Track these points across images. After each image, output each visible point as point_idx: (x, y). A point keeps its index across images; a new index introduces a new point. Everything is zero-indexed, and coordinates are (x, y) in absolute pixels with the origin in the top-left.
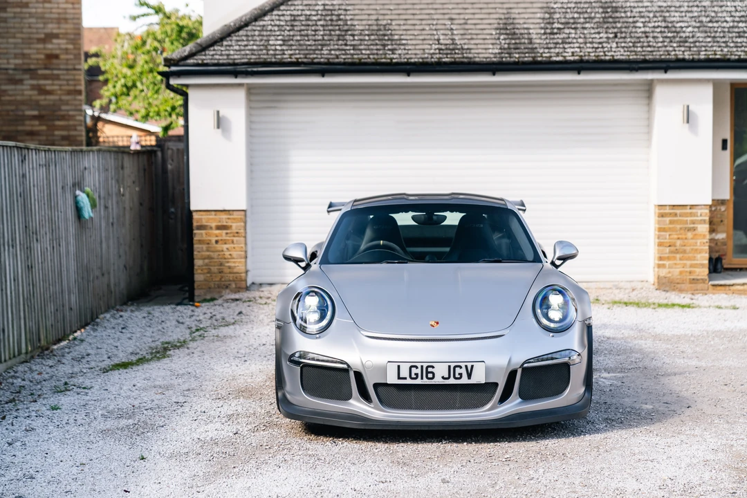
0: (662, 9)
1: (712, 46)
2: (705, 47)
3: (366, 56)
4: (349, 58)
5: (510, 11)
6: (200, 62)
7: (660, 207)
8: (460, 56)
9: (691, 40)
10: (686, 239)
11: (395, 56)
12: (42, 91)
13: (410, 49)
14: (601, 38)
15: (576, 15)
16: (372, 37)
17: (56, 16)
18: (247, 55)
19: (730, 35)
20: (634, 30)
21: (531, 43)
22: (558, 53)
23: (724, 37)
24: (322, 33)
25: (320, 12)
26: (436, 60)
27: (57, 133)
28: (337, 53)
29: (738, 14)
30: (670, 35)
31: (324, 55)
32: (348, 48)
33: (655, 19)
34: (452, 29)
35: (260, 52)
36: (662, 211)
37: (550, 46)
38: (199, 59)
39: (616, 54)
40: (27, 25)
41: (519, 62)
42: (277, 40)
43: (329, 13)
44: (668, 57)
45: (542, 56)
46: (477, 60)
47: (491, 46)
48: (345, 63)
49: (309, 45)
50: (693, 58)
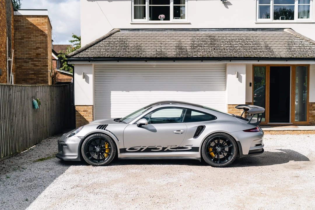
0: (230, 40)
1: (246, 53)
2: (243, 53)
3: (132, 55)
4: (127, 56)
5: (180, 41)
6: (78, 57)
7: (229, 105)
8: (163, 55)
9: (239, 51)
11: (142, 55)
12: (35, 65)
13: (147, 53)
14: (209, 50)
15: (202, 42)
16: (135, 49)
17: (40, 41)
18: (93, 54)
19: (252, 49)
20: (220, 47)
22: (195, 54)
23: (250, 50)
24: (118, 47)
25: (118, 41)
26: (155, 57)
27: (40, 79)
28: (123, 54)
29: (254, 42)
30: (232, 49)
31: (119, 55)
32: (127, 52)
33: (227, 44)
34: (161, 47)
35: (98, 54)
37: (193, 52)
39: (214, 55)
40: (30, 44)
41: (182, 57)
42: (104, 50)
43: (121, 41)
44: (231, 56)
45: (190, 56)
46: (169, 56)
47: (173, 52)
48: (125, 57)
49: (114, 51)
50: (239, 57)
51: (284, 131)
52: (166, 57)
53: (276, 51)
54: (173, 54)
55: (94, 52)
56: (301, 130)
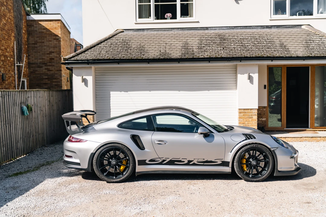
0: (241, 39)
1: (258, 52)
2: (255, 52)
3: (134, 57)
4: (128, 58)
5: (187, 40)
6: (76, 59)
8: (167, 56)
9: (250, 50)
10: (249, 121)
11: (144, 57)
13: (150, 54)
14: (218, 49)
15: (210, 42)
16: (138, 50)
17: (53, 46)
18: (92, 57)
19: (265, 48)
20: (230, 47)
21: (193, 52)
22: (202, 55)
24: (120, 49)
25: (121, 42)
26: (158, 58)
28: (124, 56)
29: (268, 41)
31: (119, 56)
32: (128, 54)
33: (238, 43)
34: (166, 47)
35: (97, 56)
36: (240, 111)
37: (199, 52)
38: (75, 58)
39: (223, 55)
40: (44, 49)
42: (104, 51)
43: (124, 42)
44: (241, 56)
45: (196, 56)
46: (173, 57)
48: (126, 59)
49: (115, 53)
50: (250, 56)
51: (301, 137)
52: (170, 58)
54: (178, 54)
55: (94, 54)
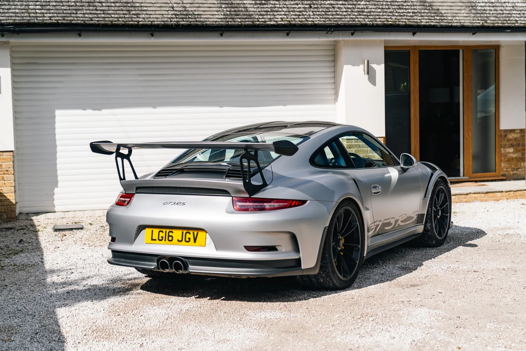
1: (383, 15)
2: (378, 16)
3: (116, 19)
4: (101, 21)
7: (348, 141)
8: (193, 20)
9: (366, 10)
11: (140, 20)
13: (151, 14)
14: (299, 8)
16: (118, 4)
18: (11, 17)
19: (393, 7)
20: (322, 2)
21: (247, 11)
22: (270, 18)
23: (389, 8)
26: (175, 23)
28: (91, 16)
30: (349, 6)
31: (79, 18)
32: (99, 12)
35: (23, 15)
36: (349, 144)
37: (262, 13)
39: (315, 20)
41: (242, 25)
42: (36, 5)
44: (354, 22)
45: (258, 21)
46: (208, 23)
47: (216, 13)
48: (99, 24)
49: (65, 10)
50: (373, 24)
51: (467, 194)
52: (203, 25)
53: (446, 11)
54: (217, 16)
55: (12, 11)
56: (502, 192)
